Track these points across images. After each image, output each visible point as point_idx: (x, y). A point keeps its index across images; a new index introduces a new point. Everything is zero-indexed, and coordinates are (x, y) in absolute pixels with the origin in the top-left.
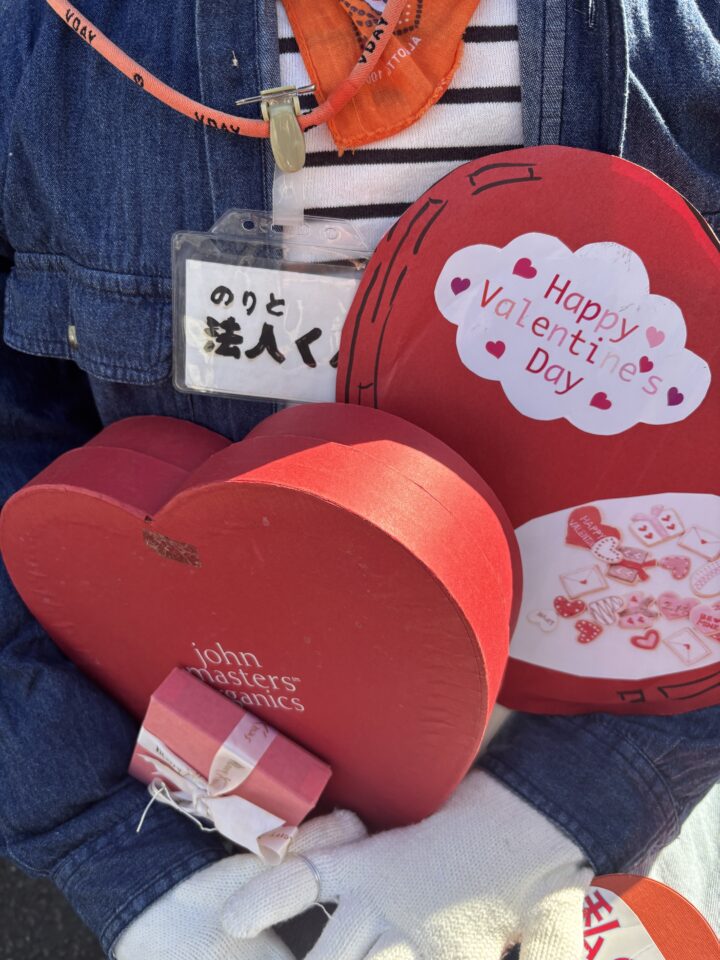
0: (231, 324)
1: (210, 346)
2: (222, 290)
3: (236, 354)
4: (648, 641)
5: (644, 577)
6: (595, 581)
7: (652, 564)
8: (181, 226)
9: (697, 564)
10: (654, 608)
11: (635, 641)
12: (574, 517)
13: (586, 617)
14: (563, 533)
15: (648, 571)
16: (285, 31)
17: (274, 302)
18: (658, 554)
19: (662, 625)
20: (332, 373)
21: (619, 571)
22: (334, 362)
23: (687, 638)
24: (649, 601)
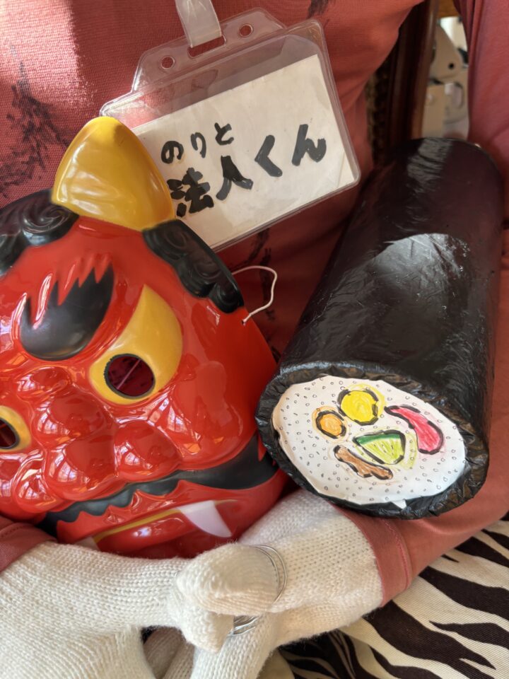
0: (191, 177)
1: (182, 209)
2: (170, 146)
3: (209, 203)
17: (221, 131)
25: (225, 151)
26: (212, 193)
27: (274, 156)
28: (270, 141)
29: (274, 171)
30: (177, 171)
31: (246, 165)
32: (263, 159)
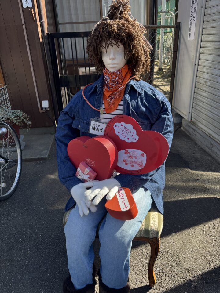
0: (95, 127)
1: (92, 129)
2: (94, 124)
3: (95, 130)
4: (132, 166)
5: (132, 158)
6: (127, 158)
7: (133, 157)
8: (92, 118)
9: (137, 157)
10: (133, 162)
11: (131, 166)
12: (125, 151)
13: (126, 162)
14: (124, 152)
15: (133, 158)
16: (103, 103)
17: (99, 126)
18: (134, 156)
19: (134, 164)
20: (103, 133)
21: (130, 157)
22: (104, 132)
23: (137, 166)
24: (133, 161)
25: (98, 127)
26: (95, 129)
27: (102, 130)
28: (102, 129)
29: (101, 132)
30: (94, 126)
31: (99, 130)
32: (101, 130)
